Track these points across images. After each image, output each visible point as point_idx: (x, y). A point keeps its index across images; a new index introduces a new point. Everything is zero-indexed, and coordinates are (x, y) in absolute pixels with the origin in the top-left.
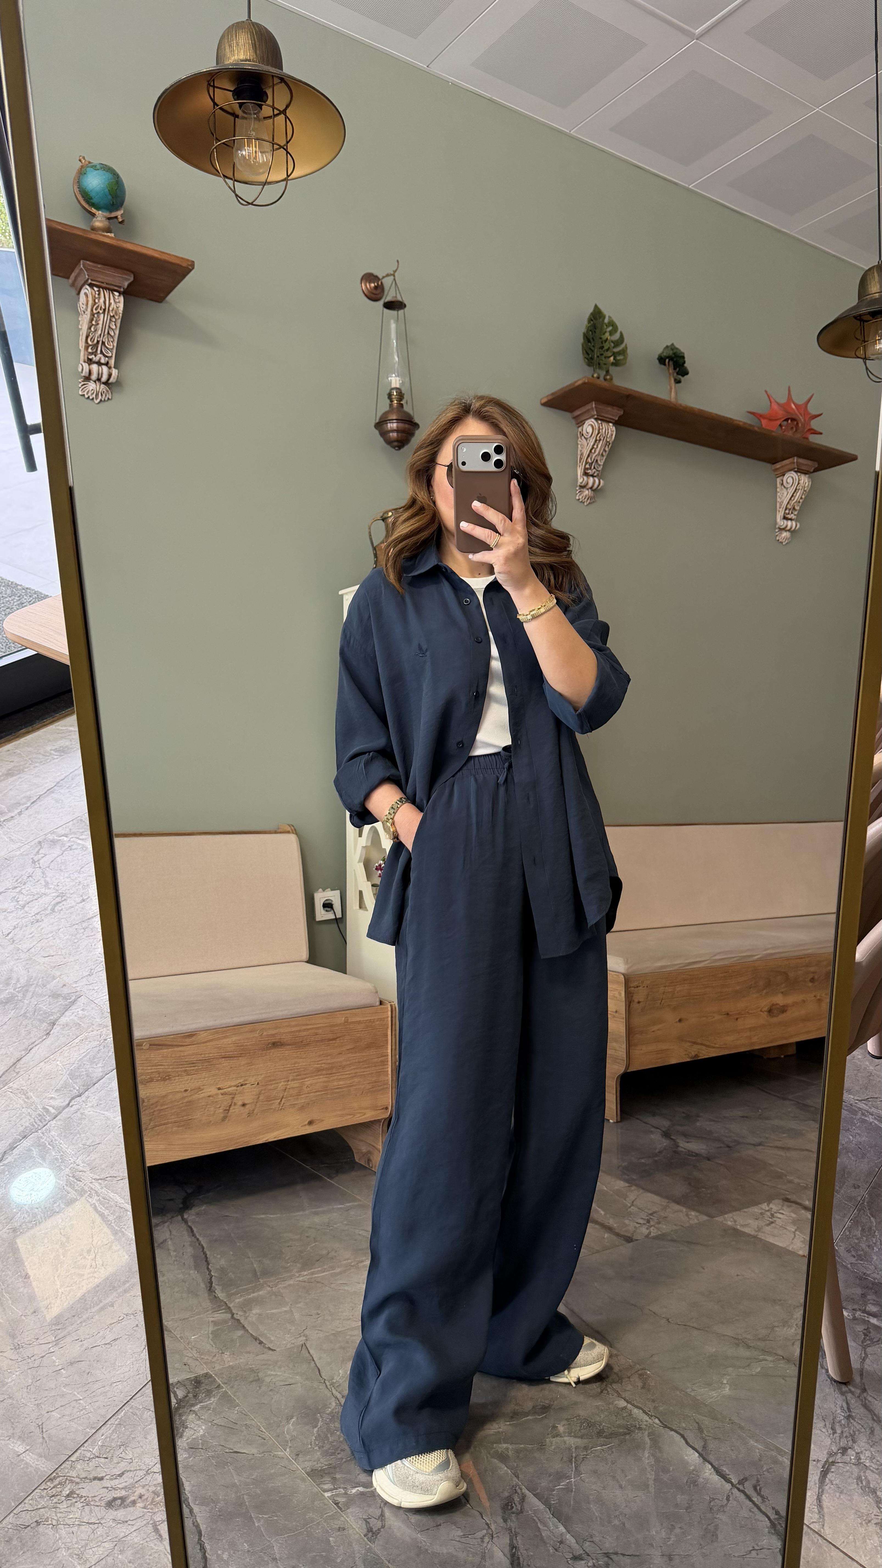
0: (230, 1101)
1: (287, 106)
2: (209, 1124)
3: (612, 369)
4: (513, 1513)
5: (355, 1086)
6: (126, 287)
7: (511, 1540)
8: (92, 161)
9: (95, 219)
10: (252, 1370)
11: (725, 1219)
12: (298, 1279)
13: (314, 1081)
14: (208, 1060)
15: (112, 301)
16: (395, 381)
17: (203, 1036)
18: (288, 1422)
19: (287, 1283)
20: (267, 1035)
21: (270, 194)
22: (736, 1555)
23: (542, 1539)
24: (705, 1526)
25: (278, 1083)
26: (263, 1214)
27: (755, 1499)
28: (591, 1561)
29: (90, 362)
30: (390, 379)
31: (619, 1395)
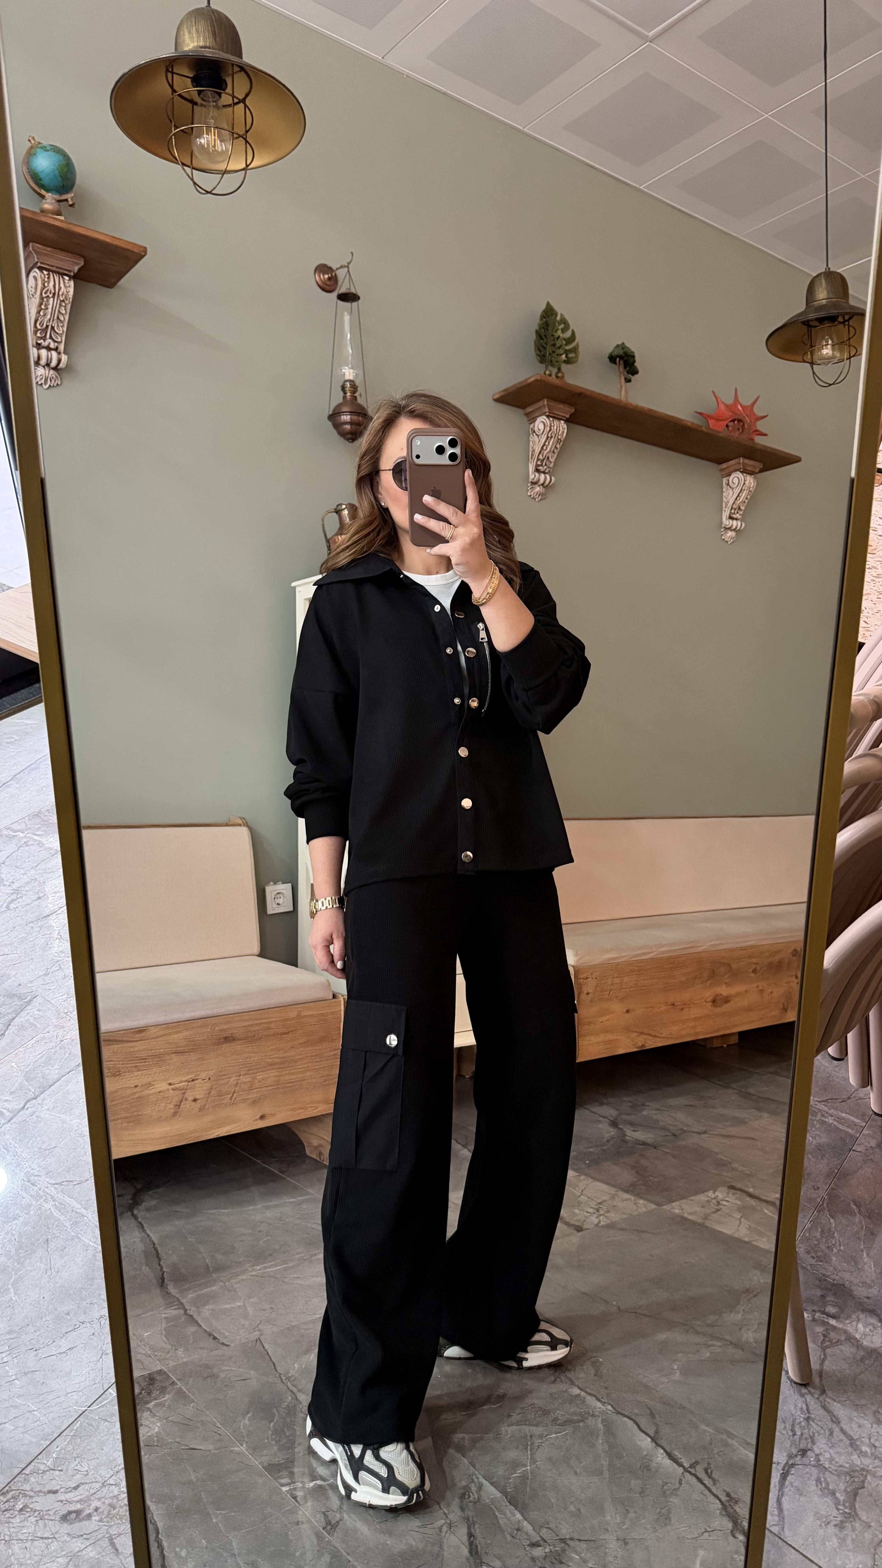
0: (180, 1096)
1: (247, 95)
2: (159, 1120)
3: (564, 367)
4: (471, 1502)
5: (307, 1079)
6: (76, 271)
7: (469, 1528)
8: (42, 142)
9: (44, 201)
10: (207, 1366)
11: (673, 1208)
12: (251, 1274)
13: (266, 1076)
14: (159, 1056)
15: (62, 285)
16: (349, 373)
17: (153, 1031)
18: (244, 1418)
19: (240, 1277)
20: (220, 1030)
21: (229, 183)
22: (689, 1537)
23: (500, 1527)
24: (659, 1510)
25: (229, 1078)
26: (214, 1209)
27: (706, 1482)
28: (548, 1547)
29: (39, 346)
30: (343, 371)
31: (572, 1383)
